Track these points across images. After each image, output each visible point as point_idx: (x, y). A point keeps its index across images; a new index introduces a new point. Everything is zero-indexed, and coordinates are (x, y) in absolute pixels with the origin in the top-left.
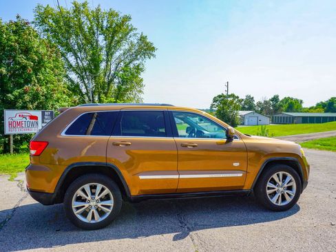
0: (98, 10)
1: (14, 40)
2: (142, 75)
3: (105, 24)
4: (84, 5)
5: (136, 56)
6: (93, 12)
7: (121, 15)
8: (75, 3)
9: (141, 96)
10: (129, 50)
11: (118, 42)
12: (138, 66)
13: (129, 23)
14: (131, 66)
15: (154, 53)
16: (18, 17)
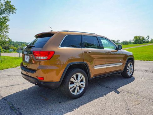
5: (4, 11)
12: (5, 17)
15: (15, 11)
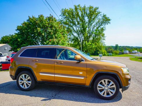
0: (84, 7)
1: (47, 23)
2: (104, 32)
3: (88, 12)
4: (79, 6)
5: (102, 24)
6: (82, 8)
7: (94, 7)
8: (75, 6)
9: (104, 41)
10: (98, 22)
11: (94, 19)
12: (102, 28)
13: (98, 10)
14: (100, 28)
16: (50, 15)
